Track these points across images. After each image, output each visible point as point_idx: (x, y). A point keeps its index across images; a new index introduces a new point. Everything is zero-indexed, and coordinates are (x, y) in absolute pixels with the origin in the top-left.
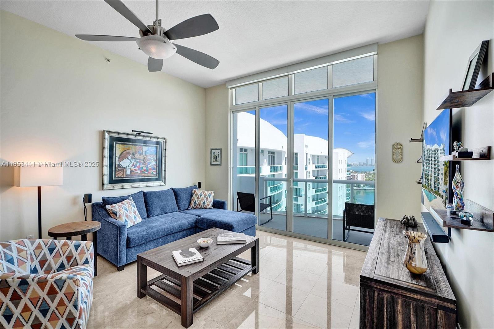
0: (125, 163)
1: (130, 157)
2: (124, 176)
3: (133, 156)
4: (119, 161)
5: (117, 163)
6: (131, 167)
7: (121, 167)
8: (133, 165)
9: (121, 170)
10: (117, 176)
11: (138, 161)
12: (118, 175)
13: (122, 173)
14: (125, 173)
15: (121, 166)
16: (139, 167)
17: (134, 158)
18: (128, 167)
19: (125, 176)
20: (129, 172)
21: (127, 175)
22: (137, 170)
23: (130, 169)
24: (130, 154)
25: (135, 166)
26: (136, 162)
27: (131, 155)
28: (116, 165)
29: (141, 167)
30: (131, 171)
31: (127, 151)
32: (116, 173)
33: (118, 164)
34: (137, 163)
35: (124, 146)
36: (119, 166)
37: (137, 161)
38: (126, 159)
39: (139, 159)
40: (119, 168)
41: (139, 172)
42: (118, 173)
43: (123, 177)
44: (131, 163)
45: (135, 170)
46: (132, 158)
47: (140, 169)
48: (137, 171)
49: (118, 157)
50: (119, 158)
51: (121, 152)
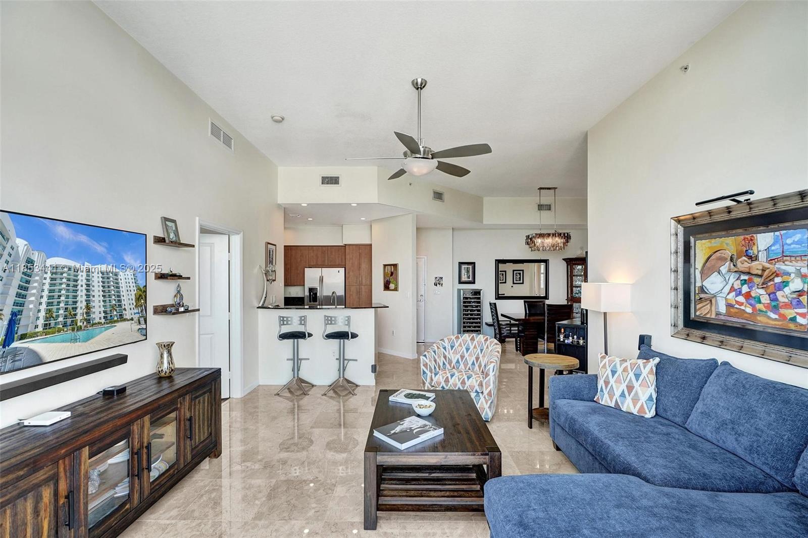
0: (714, 284)
1: (724, 269)
2: (711, 315)
3: (732, 264)
4: (702, 280)
5: (698, 284)
6: (728, 294)
7: (706, 293)
8: (732, 289)
9: (706, 300)
10: (698, 313)
11: (746, 277)
12: (700, 311)
13: (708, 306)
14: (713, 308)
15: (706, 290)
16: (748, 296)
17: (736, 269)
18: (720, 295)
19: (713, 316)
20: (723, 309)
21: (718, 314)
22: (742, 304)
23: (726, 299)
24: (725, 259)
25: (739, 293)
26: (739, 282)
27: (727, 264)
28: (697, 288)
29: (753, 294)
30: (729, 306)
31: (718, 254)
32: (698, 307)
33: (700, 285)
34: (742, 285)
35: (711, 243)
36: (702, 290)
37: (743, 277)
38: (716, 273)
39: (749, 273)
40: (702, 296)
41: (749, 310)
42: (700, 305)
43: (708, 316)
44: (727, 283)
45: (737, 302)
46: (729, 271)
47: (753, 302)
48: (743, 308)
49: (700, 270)
50: (702, 273)
51: (707, 257)
